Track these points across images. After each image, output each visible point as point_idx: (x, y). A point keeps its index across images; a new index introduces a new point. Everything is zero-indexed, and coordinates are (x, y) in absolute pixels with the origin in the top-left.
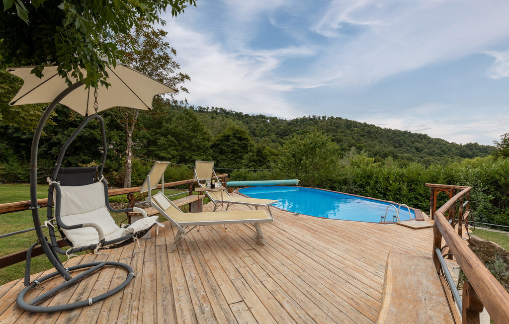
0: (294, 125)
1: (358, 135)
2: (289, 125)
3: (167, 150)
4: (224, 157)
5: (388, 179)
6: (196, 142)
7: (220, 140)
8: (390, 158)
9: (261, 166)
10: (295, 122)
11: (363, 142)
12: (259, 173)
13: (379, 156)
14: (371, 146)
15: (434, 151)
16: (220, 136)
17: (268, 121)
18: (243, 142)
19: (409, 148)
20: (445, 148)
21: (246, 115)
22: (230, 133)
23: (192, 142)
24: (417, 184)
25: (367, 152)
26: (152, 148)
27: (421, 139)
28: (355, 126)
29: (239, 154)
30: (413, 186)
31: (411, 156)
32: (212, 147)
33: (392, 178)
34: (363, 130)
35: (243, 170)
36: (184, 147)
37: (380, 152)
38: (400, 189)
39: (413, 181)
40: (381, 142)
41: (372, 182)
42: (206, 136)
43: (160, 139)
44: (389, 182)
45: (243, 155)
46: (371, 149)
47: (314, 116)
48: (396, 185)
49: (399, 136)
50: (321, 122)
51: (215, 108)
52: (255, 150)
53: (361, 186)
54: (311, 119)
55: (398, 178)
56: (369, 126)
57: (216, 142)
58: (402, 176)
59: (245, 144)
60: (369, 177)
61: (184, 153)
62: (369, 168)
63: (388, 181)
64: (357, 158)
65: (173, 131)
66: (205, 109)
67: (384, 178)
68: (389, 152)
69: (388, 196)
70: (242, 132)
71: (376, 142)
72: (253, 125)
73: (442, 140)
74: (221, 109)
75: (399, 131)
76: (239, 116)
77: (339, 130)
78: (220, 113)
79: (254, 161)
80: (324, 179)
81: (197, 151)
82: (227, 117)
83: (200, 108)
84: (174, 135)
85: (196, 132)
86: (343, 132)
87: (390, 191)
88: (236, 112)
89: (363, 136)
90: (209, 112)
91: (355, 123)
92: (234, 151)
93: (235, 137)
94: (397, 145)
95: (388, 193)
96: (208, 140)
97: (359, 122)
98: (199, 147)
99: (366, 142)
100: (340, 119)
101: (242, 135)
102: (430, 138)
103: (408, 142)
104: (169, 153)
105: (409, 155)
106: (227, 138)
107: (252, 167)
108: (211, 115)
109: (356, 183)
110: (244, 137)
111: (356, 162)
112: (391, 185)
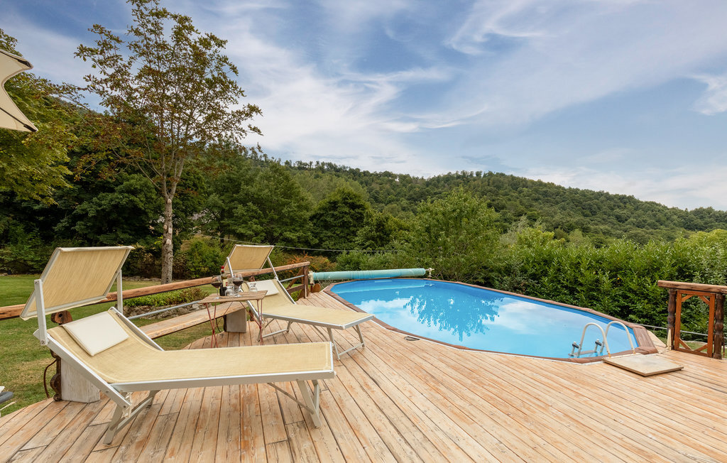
0: (435, 185)
1: (528, 199)
2: (427, 186)
3: (247, 223)
4: (329, 234)
5: (577, 266)
6: (289, 212)
7: (324, 209)
8: (578, 232)
9: (382, 246)
10: (436, 181)
11: (537, 208)
12: (379, 257)
13: (561, 228)
14: (548, 214)
15: (645, 221)
16: (323, 202)
17: (397, 180)
18: (357, 210)
19: (605, 217)
20: (661, 216)
21: (364, 172)
22: (339, 198)
23: (283, 211)
24: (625, 275)
25: (544, 224)
26: (226, 221)
27: (625, 203)
28: (524, 186)
29: (352, 229)
30: (619, 277)
31: (610, 228)
32: (312, 218)
33: (585, 264)
34: (536, 191)
35: (355, 253)
36: (272, 219)
37: (563, 223)
38: (597, 281)
39: (618, 269)
40: (564, 209)
41: (551, 271)
42: (303, 203)
43: (237, 208)
44: (580, 271)
45: (358, 230)
46: (549, 218)
47: (463, 172)
48: (590, 276)
49: (591, 199)
50: (475, 180)
51: (320, 164)
52: (374, 222)
53: (534, 277)
54: (459, 177)
55: (594, 263)
56: (545, 185)
57: (319, 212)
58: (599, 261)
59: (360, 213)
60: (547, 262)
61: (273, 228)
62: (547, 247)
63: (577, 268)
64: (527, 232)
65: (255, 196)
66: (307, 164)
67: (571, 264)
68: (577, 223)
69: (578, 292)
70: (356, 196)
71: (556, 208)
72: (376, 187)
73: (657, 205)
74: (330, 165)
75: (591, 191)
76: (355, 174)
77: (501, 192)
78: (328, 170)
79: (373, 239)
80: (475, 266)
81: (291, 225)
82: (338, 176)
83: (300, 163)
84: (258, 201)
85: (290, 197)
86: (506, 194)
87: (581, 285)
88: (350, 169)
89: (536, 200)
90: (313, 169)
91: (525, 180)
92: (344, 225)
93: (346, 203)
94: (588, 212)
95: (579, 289)
96: (307, 209)
97: (530, 179)
98: (293, 220)
99: (541, 208)
100: (502, 175)
101: (355, 200)
102: (639, 201)
103: (605, 208)
104: (250, 228)
105: (607, 227)
106: (334, 205)
107: (369, 248)
108: (314, 173)
109: (526, 271)
110: (358, 203)
111: (526, 239)
112: (582, 274)
